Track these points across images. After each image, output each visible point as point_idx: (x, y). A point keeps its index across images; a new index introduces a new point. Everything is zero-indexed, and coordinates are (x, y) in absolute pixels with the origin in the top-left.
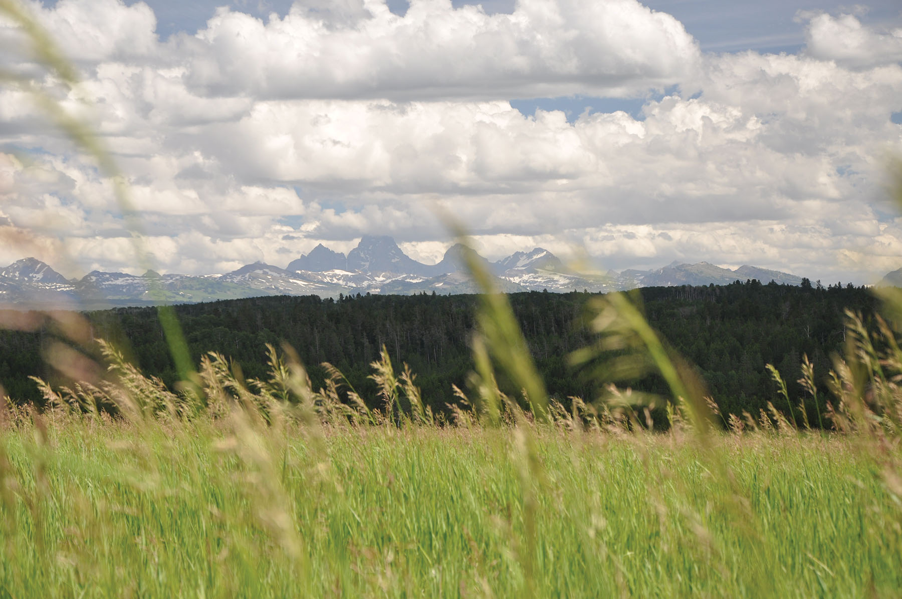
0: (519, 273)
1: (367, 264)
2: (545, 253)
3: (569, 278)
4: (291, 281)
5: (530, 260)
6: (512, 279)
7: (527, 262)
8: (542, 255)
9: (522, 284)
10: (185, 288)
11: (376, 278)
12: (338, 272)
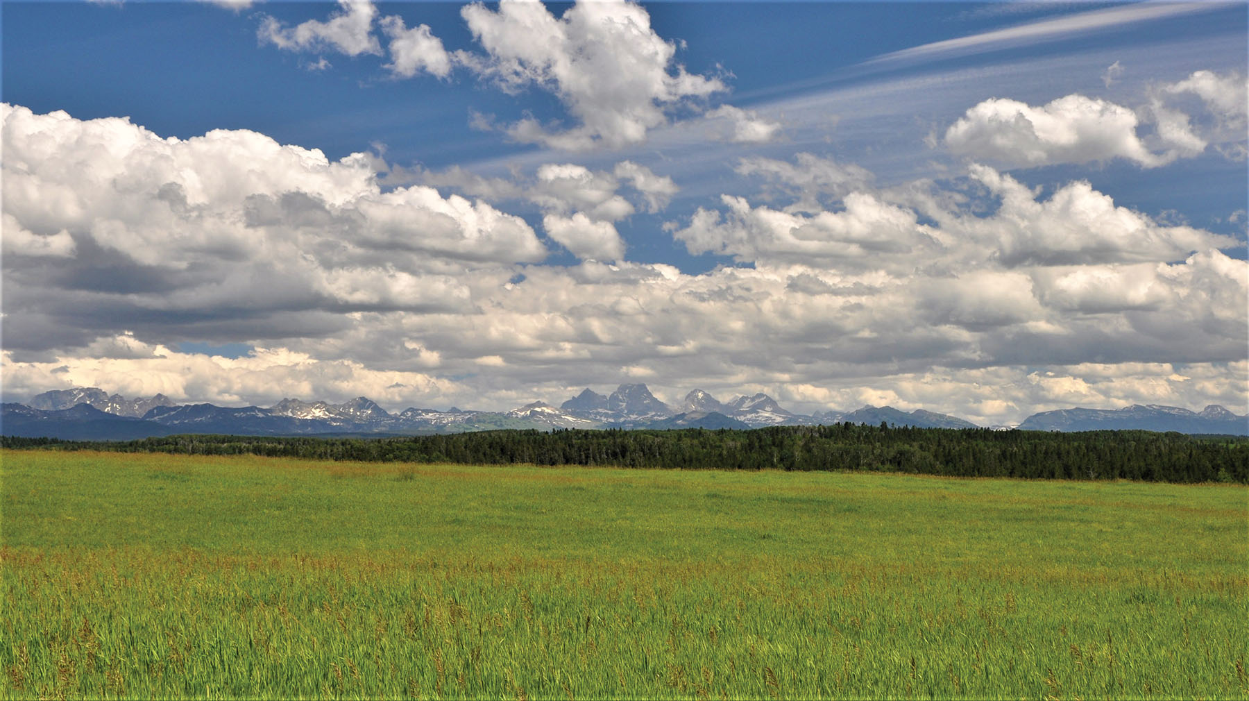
0: (744, 413)
1: (625, 404)
2: (765, 397)
3: (783, 418)
4: (563, 417)
5: (754, 403)
6: (738, 418)
7: (751, 404)
8: (763, 399)
9: (746, 422)
10: (479, 421)
11: (631, 416)
12: (600, 410)
